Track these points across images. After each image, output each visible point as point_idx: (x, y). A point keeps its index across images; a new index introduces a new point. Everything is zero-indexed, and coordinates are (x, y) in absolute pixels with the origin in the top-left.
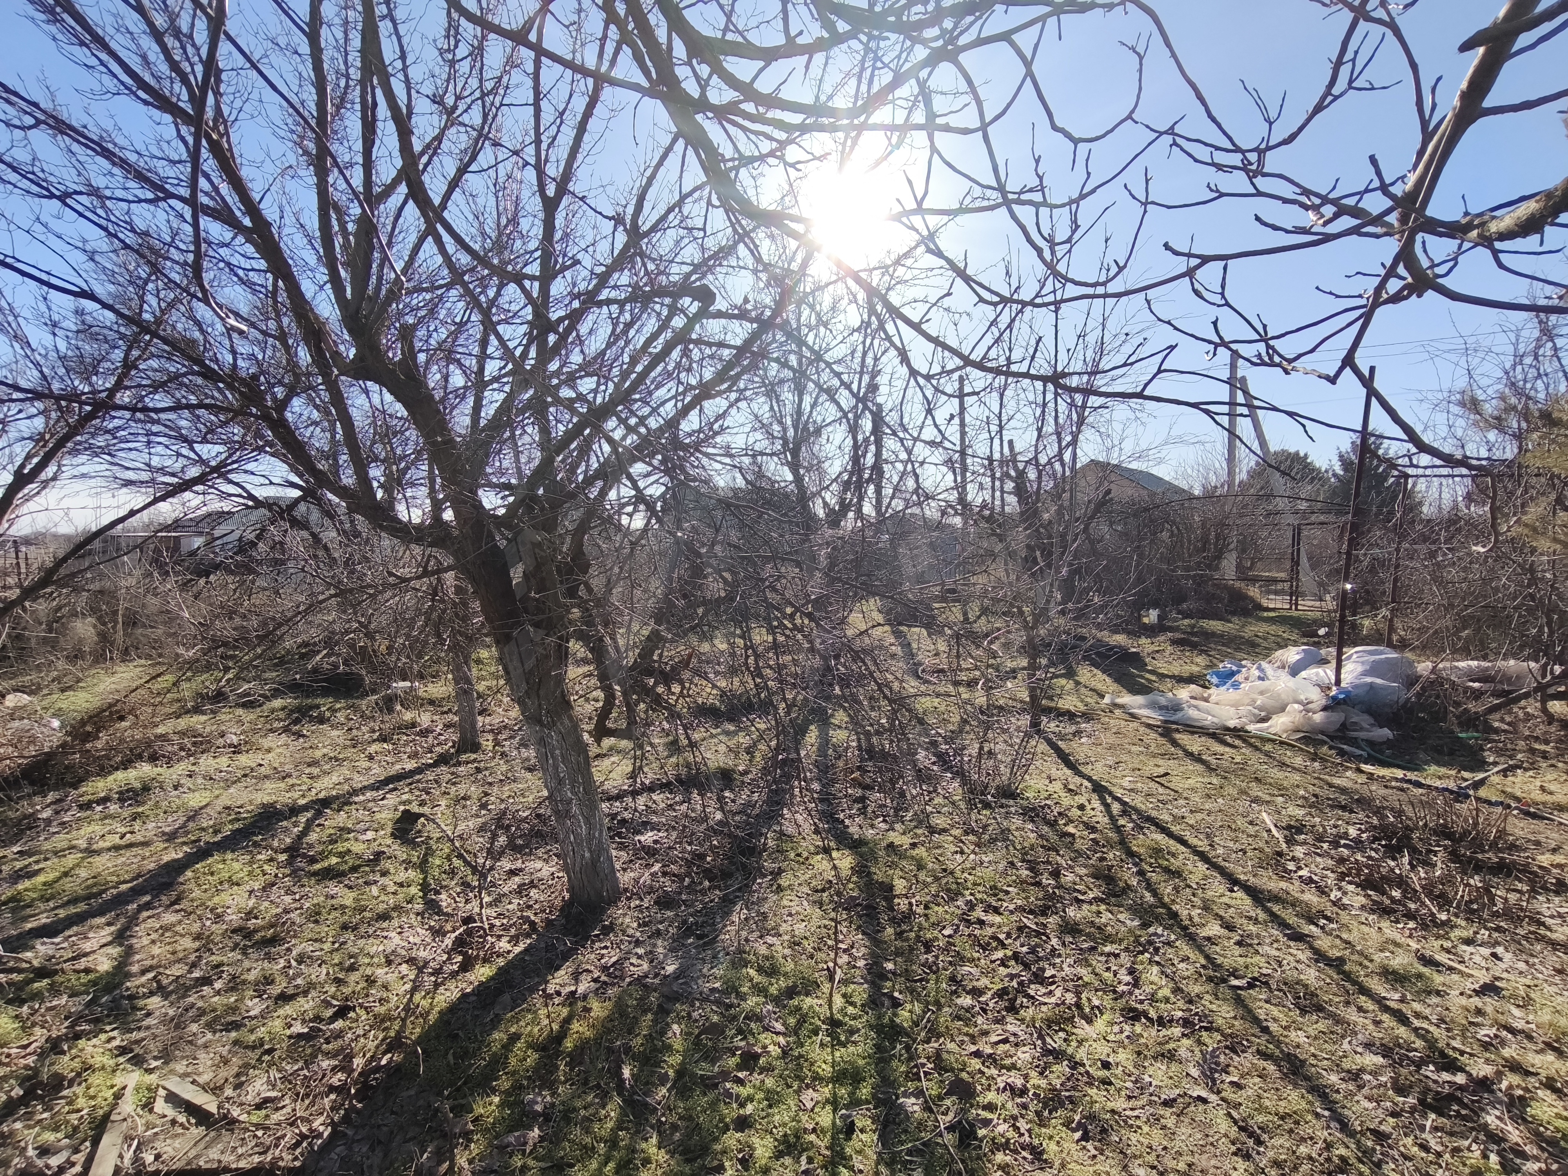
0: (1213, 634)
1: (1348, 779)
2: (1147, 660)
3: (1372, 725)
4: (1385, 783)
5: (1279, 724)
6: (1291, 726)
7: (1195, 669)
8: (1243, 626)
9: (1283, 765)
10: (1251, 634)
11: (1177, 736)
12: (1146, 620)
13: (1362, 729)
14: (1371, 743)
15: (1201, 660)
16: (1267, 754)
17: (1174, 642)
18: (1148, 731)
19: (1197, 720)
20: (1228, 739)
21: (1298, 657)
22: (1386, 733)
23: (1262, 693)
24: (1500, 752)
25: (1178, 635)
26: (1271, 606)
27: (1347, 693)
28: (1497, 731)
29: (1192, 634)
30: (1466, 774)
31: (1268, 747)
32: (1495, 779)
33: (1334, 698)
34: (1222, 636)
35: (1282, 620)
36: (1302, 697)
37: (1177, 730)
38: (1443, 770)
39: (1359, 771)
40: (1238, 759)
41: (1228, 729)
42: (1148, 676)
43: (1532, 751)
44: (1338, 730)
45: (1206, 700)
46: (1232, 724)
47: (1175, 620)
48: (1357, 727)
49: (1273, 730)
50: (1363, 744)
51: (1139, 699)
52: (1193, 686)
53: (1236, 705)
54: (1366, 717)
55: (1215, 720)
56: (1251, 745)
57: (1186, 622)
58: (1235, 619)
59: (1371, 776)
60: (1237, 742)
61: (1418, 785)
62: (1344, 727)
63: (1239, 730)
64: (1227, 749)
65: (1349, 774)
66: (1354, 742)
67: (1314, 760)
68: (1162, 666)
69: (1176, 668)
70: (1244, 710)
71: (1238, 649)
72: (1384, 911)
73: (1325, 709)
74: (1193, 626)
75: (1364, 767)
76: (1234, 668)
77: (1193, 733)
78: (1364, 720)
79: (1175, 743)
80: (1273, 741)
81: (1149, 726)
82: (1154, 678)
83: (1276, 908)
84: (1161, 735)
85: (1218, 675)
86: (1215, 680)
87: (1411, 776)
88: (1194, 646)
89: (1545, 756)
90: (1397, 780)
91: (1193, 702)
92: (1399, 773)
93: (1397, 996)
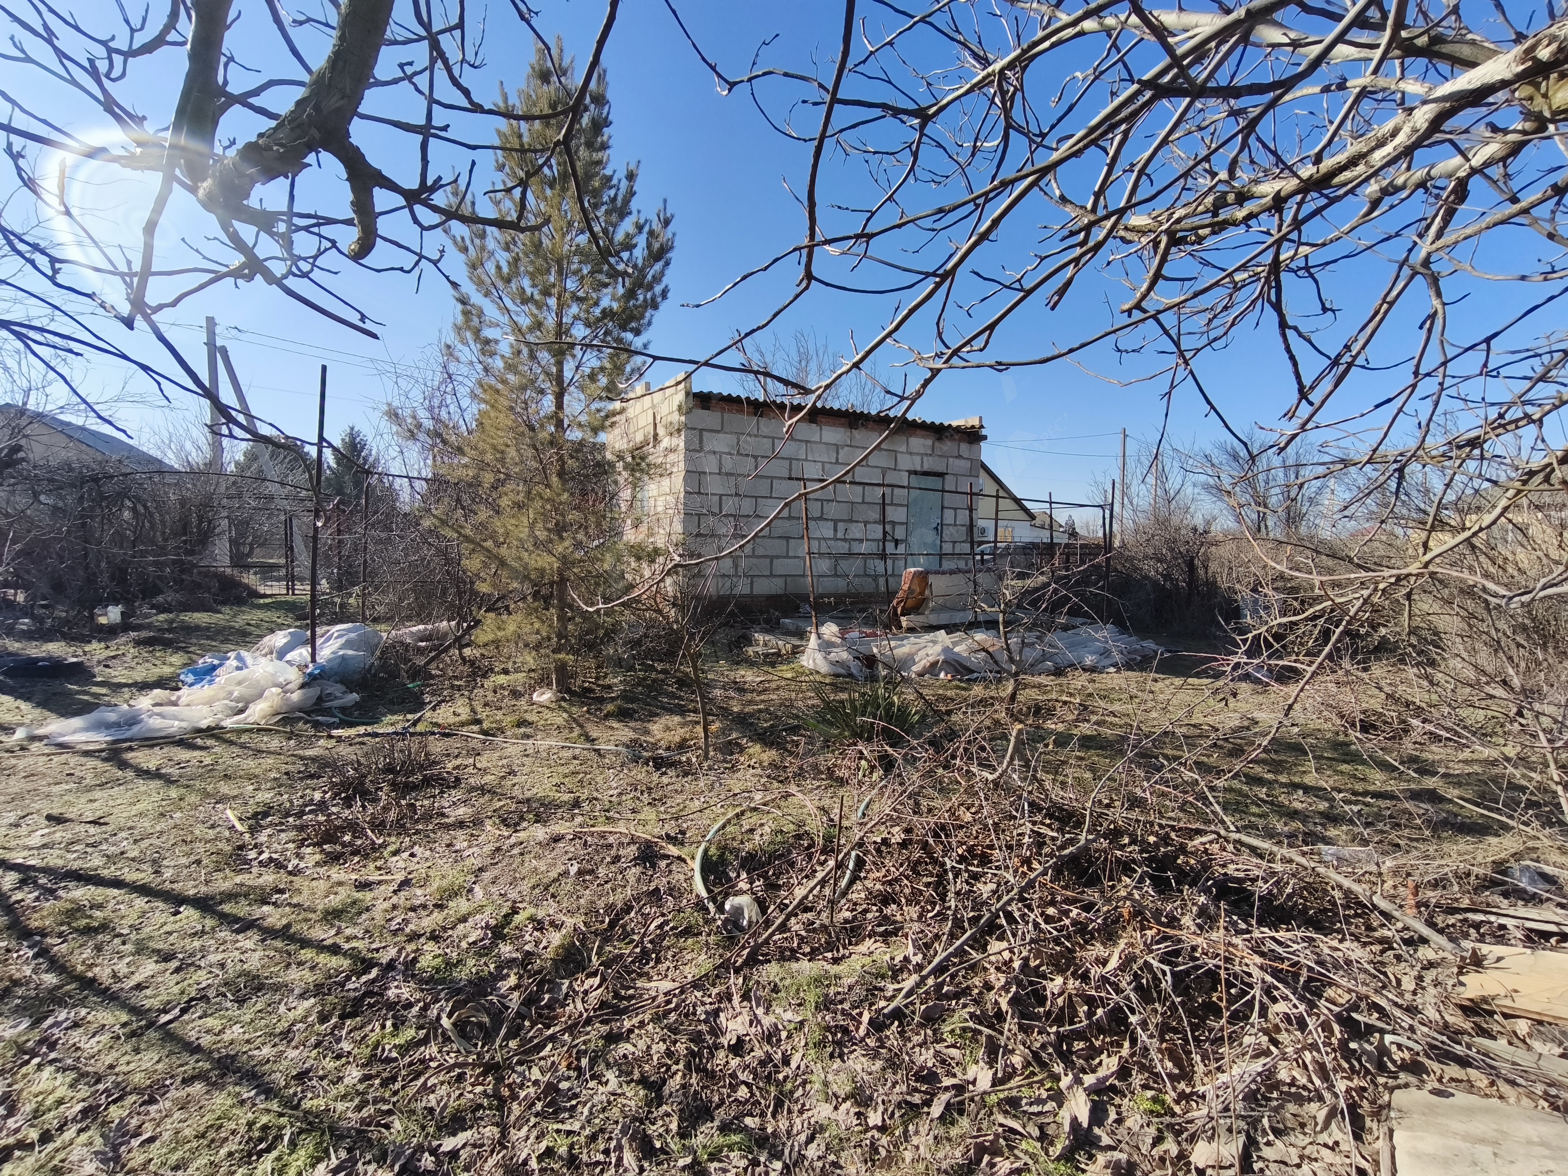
0: (197, 628)
1: (320, 747)
2: (96, 670)
3: (344, 693)
4: (350, 741)
5: (258, 712)
6: (269, 711)
7: (167, 670)
8: (235, 616)
9: (258, 752)
10: (242, 623)
11: (129, 756)
12: (103, 620)
13: (336, 698)
14: (343, 709)
15: (177, 659)
16: (243, 746)
17: (138, 643)
18: (83, 760)
19: (160, 730)
20: (199, 741)
21: (285, 641)
22: (355, 697)
23: (239, 683)
24: (433, 694)
25: (145, 634)
26: (268, 592)
27: (322, 668)
28: (433, 677)
29: (170, 630)
30: (409, 716)
31: (245, 738)
32: (428, 715)
33: (310, 674)
34: (208, 629)
35: (278, 606)
36: (281, 680)
37: (131, 749)
38: (395, 718)
39: (330, 737)
40: (208, 761)
41: (199, 731)
42: (95, 689)
43: (453, 687)
44: (315, 704)
45: (175, 704)
46: (204, 724)
47: (147, 616)
48: (331, 697)
49: (251, 720)
50: (336, 712)
51: (76, 722)
52: (157, 691)
53: (210, 703)
54: (339, 686)
55: (184, 724)
56: (226, 741)
57: (162, 617)
58: (226, 609)
59: (339, 739)
60: (209, 742)
61: (375, 735)
62: (320, 699)
63: (214, 729)
64: (197, 753)
65: (322, 742)
66: (328, 712)
67: (290, 739)
68: (119, 674)
69: (140, 674)
70: (218, 706)
71: (226, 641)
72: (334, 859)
73: (302, 686)
74: (172, 621)
75: (335, 732)
76: (216, 662)
77: (152, 746)
78: (336, 689)
79: (123, 765)
80: (250, 731)
81: (87, 753)
82: (103, 691)
83: (227, 908)
84: (105, 760)
85: (195, 673)
86: (190, 678)
87: (370, 729)
88: (168, 644)
89: (459, 688)
90: (359, 736)
91: (157, 709)
92: (361, 730)
93: (333, 932)
